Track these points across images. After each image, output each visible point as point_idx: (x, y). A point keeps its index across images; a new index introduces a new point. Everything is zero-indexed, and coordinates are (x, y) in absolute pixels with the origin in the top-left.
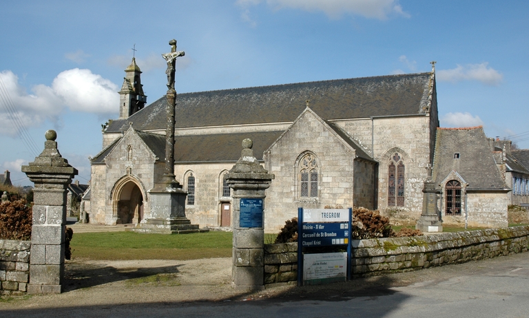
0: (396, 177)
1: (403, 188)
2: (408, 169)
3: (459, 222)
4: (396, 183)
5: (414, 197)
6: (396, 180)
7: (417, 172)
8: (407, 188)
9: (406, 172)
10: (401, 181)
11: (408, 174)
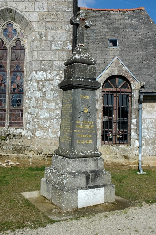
0: (8, 70)
1: (21, 92)
2: (32, 52)
3: (126, 158)
4: (8, 82)
5: (42, 108)
6: (8, 76)
7: (48, 58)
8: (28, 91)
9: (27, 59)
10: (18, 78)
11: (30, 63)
